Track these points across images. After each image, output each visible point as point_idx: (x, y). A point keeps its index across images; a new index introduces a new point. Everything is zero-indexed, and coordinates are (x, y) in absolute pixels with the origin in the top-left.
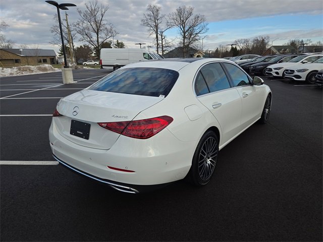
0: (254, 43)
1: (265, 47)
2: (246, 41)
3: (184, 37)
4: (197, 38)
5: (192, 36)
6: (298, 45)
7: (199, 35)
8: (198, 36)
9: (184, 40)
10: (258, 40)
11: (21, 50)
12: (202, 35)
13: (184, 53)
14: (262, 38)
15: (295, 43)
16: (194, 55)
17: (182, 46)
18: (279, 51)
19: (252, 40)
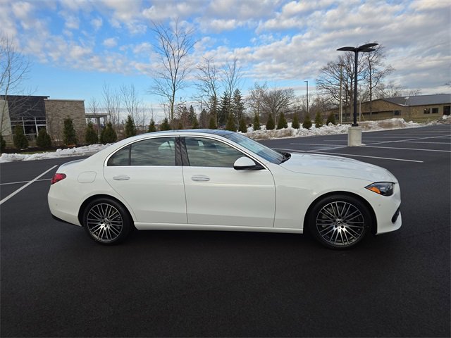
11: (407, 98)
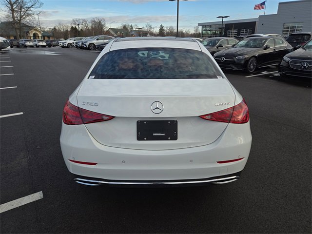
0: (93, 24)
1: (102, 28)
2: (84, 21)
3: (13, 10)
4: (30, 12)
5: (23, 10)
6: (129, 29)
7: (32, 9)
8: (31, 11)
9: (13, 14)
10: (95, 21)
12: (36, 10)
13: (16, 29)
14: (99, 20)
15: (127, 27)
16: (28, 32)
17: (11, 20)
18: (116, 34)
19: (89, 20)
